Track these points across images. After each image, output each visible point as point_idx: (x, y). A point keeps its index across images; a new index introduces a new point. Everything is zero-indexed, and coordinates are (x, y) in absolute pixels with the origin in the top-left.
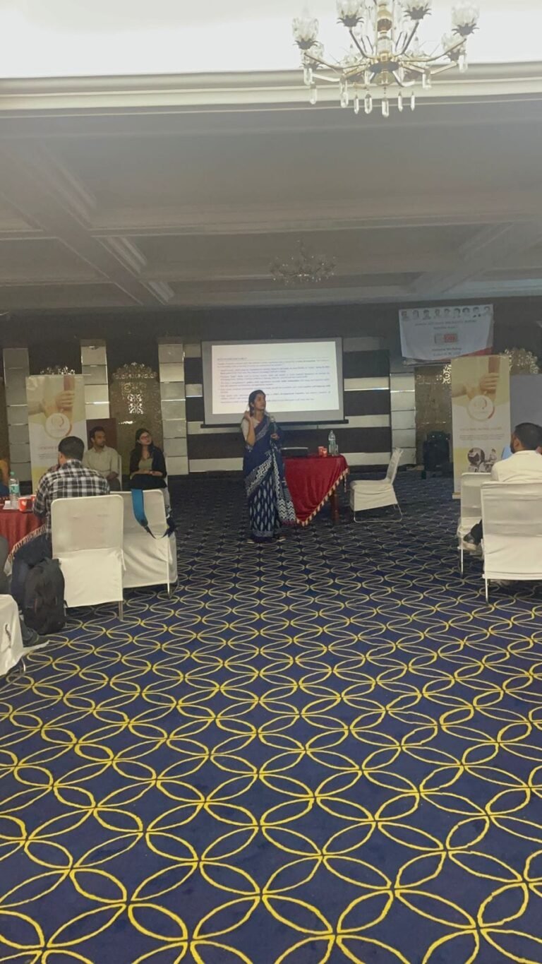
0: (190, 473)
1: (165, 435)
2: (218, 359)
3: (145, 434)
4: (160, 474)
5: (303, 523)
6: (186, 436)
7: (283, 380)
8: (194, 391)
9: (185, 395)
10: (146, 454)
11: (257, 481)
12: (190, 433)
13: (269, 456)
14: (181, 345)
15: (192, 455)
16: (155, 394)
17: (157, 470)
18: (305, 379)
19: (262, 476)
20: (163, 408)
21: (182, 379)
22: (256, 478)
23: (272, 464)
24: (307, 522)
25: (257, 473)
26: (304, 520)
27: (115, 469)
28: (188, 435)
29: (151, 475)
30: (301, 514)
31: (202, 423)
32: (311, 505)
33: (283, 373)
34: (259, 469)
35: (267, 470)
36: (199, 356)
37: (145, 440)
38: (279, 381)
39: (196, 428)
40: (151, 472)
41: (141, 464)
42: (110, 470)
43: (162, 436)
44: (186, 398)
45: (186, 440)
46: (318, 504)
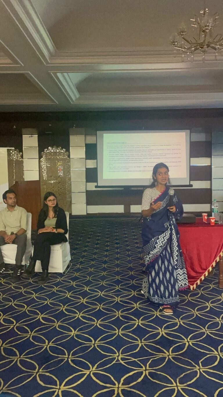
0: (87, 213)
1: (73, 191)
2: (108, 143)
3: (51, 198)
4: (61, 231)
5: (192, 287)
6: (85, 191)
7: (150, 157)
8: (91, 164)
9: (86, 167)
10: (51, 214)
11: (155, 251)
12: (87, 189)
13: (168, 228)
14: (84, 135)
15: (89, 203)
16: (67, 166)
17: (60, 228)
18: (165, 157)
19: (161, 246)
20: (71, 174)
21: (84, 156)
22: (155, 247)
23: (171, 235)
24: (195, 286)
25: (157, 243)
26: (193, 284)
27: (24, 227)
28: (87, 191)
29: (54, 233)
30: (191, 279)
31: (95, 184)
32: (201, 271)
33: (150, 153)
34: (158, 238)
35: (166, 240)
36: (96, 143)
37: (51, 202)
38: (147, 158)
39: (92, 187)
40: (55, 231)
41: (47, 222)
42: (20, 226)
43: (71, 191)
44: (86, 168)
45: (85, 193)
46: (206, 270)
